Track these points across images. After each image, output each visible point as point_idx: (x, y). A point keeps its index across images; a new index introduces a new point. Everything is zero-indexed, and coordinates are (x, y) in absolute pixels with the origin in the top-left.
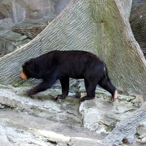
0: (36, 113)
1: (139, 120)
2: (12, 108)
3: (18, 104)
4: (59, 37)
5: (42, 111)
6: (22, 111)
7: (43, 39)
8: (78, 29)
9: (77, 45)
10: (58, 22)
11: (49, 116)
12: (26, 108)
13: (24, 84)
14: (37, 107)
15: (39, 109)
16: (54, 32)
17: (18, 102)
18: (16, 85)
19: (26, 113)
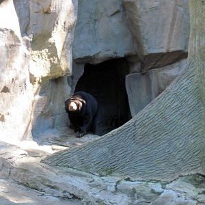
2: (80, 199)
3: (85, 196)
4: (156, 122)
6: (88, 203)
7: (137, 123)
10: (157, 104)
12: (92, 200)
13: (114, 174)
14: (102, 201)
15: (104, 204)
16: (151, 115)
18: (103, 174)
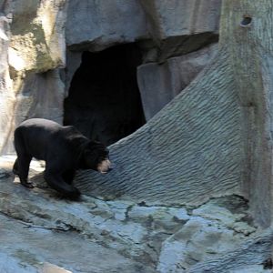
0: (107, 242)
1: (229, 266)
2: (79, 231)
3: (87, 227)
4: (179, 128)
5: (114, 239)
6: (90, 236)
7: (153, 129)
8: (212, 116)
9: (211, 141)
10: (178, 103)
11: (122, 247)
12: (95, 233)
13: (123, 197)
14: (109, 233)
15: (111, 237)
16: (171, 118)
17: (87, 223)
18: (110, 197)
19: (94, 240)
